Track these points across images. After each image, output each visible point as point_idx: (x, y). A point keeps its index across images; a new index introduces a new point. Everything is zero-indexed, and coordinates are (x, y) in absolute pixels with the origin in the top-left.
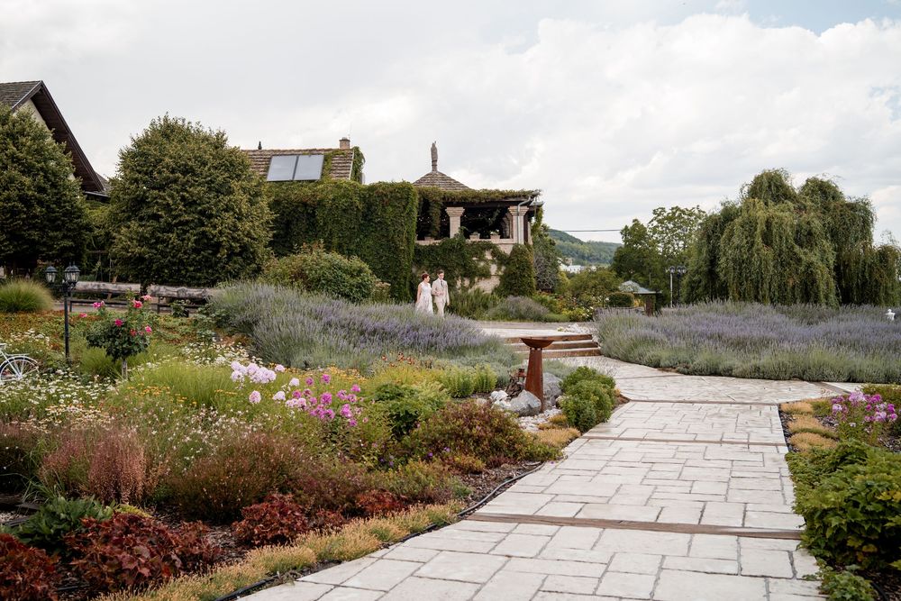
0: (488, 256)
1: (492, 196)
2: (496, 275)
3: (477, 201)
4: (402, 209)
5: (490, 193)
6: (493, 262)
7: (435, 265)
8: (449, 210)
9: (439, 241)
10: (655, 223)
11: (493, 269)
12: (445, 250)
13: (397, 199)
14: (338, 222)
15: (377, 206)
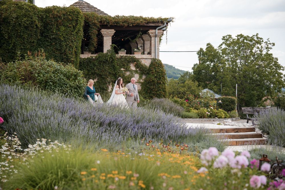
0: (133, 68)
1: (138, 21)
2: (138, 82)
3: (126, 25)
4: (72, 29)
5: (136, 19)
6: (136, 72)
7: (92, 73)
8: (104, 31)
9: (96, 55)
10: (224, 46)
11: (136, 78)
12: (100, 62)
13: (69, 20)
14: (20, 36)
15: (52, 25)
